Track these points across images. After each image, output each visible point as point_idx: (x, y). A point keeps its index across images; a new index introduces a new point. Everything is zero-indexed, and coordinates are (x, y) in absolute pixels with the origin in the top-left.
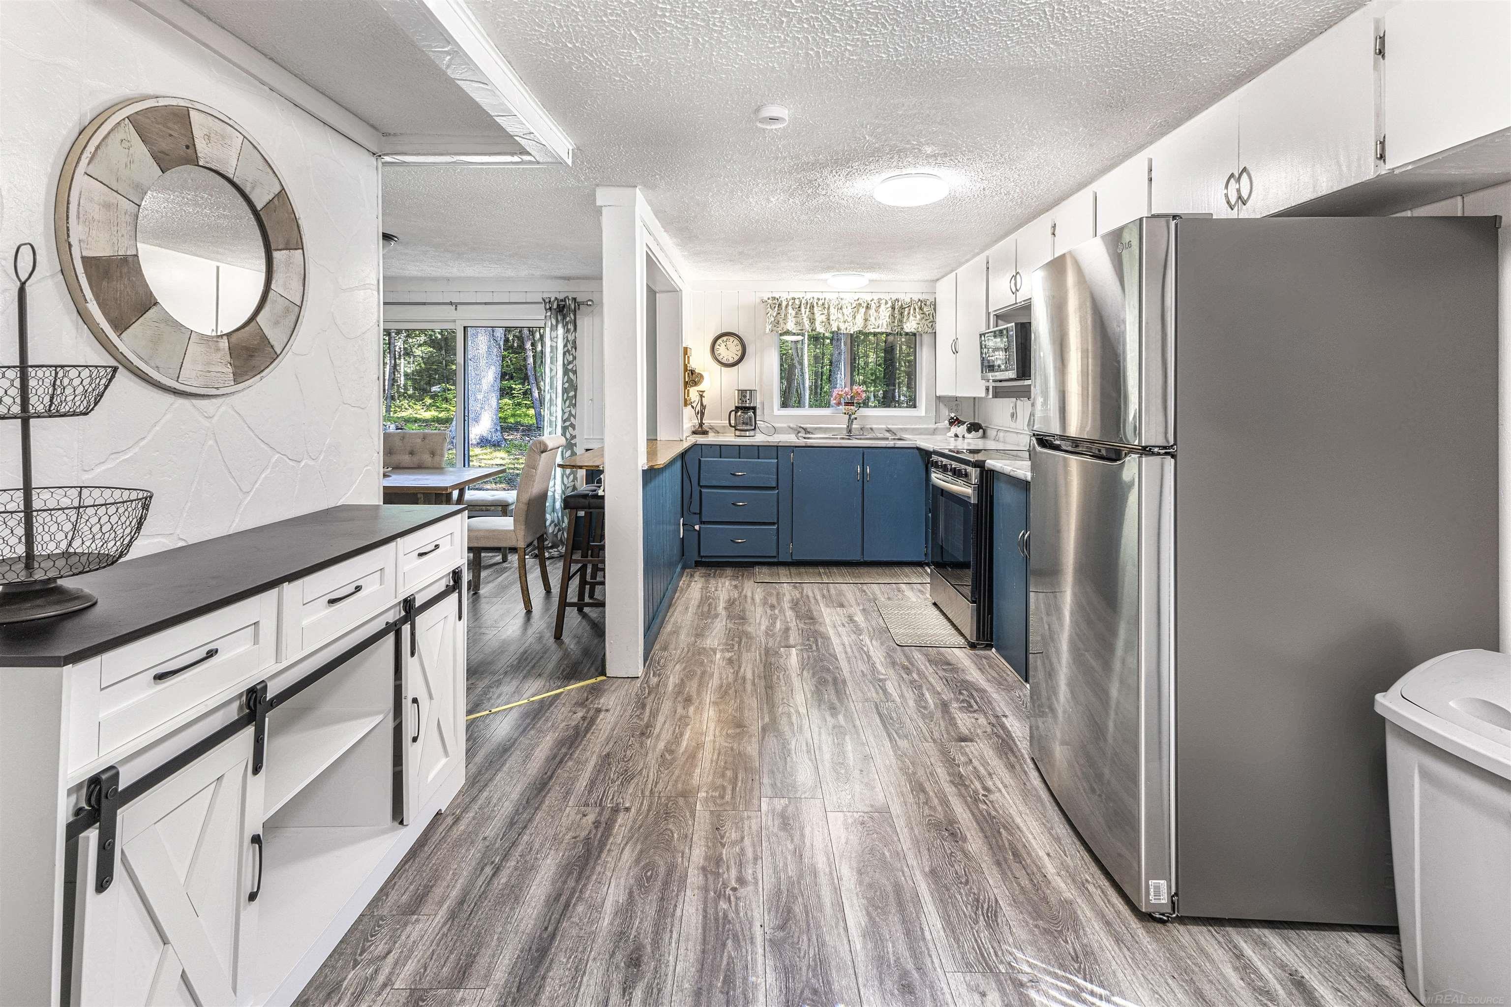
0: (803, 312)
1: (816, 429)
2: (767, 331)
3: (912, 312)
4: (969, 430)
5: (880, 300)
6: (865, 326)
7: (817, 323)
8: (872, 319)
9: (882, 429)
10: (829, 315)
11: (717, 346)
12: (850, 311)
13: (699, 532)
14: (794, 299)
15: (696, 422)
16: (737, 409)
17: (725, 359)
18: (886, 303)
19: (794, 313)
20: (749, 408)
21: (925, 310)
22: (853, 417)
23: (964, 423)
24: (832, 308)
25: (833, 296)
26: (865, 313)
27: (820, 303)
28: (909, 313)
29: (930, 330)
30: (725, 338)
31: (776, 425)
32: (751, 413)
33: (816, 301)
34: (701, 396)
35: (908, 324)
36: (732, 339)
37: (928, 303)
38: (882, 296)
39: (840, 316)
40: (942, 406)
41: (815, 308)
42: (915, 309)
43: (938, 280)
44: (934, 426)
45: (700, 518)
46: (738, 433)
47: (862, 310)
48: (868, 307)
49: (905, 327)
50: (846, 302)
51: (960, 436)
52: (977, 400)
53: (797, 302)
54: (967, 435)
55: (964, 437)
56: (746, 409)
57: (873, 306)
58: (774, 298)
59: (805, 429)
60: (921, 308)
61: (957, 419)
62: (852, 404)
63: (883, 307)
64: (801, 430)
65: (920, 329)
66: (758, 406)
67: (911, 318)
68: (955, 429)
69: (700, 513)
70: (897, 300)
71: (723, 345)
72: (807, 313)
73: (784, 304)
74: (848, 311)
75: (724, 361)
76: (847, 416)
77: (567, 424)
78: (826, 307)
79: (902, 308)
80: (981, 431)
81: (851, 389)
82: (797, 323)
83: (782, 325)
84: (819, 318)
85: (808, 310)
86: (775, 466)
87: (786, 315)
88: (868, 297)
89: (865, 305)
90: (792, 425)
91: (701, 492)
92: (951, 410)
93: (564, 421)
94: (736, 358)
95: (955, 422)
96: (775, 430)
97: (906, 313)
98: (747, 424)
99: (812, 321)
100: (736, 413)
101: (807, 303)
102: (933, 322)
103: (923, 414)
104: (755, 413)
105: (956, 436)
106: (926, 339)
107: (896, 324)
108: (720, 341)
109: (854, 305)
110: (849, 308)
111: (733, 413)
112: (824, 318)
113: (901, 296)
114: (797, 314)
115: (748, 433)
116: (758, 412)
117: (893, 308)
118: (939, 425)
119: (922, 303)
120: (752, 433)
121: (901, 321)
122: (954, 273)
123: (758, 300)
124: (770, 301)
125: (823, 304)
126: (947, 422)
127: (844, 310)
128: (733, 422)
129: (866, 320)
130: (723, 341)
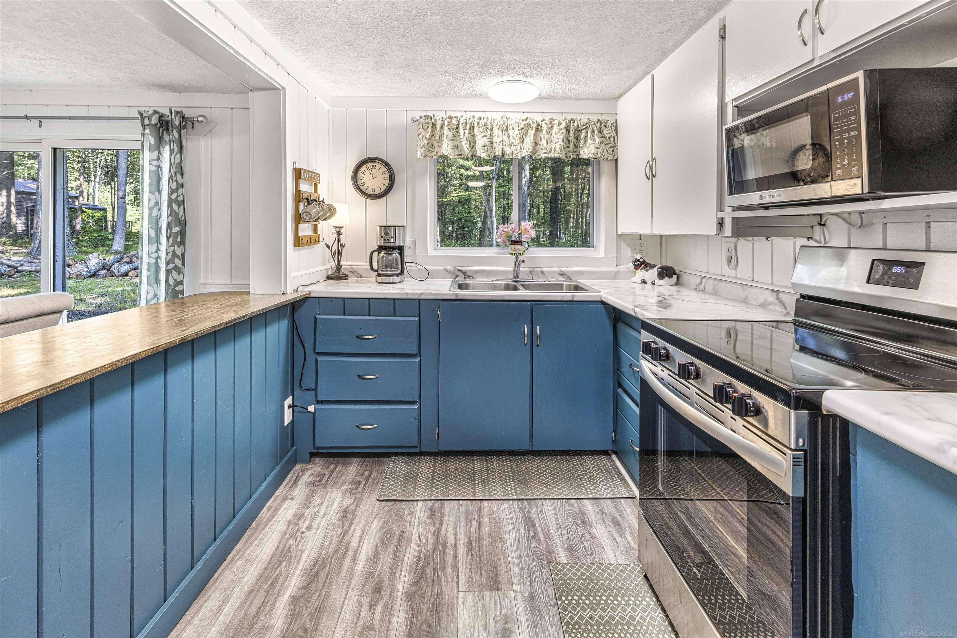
0: (462, 134)
1: (477, 272)
2: (419, 155)
3: (589, 134)
4: (661, 276)
5: (552, 120)
6: (535, 151)
7: (478, 147)
8: (544, 142)
9: (553, 272)
10: (492, 137)
11: (360, 174)
12: (517, 132)
13: (314, 414)
14: (451, 118)
15: (333, 264)
16: (380, 248)
17: (370, 189)
18: (560, 124)
19: (450, 134)
20: (394, 248)
21: (605, 132)
22: (520, 258)
23: (654, 266)
24: (495, 128)
25: (497, 116)
26: (535, 136)
27: (482, 122)
28: (586, 137)
29: (611, 157)
30: (370, 165)
31: (430, 268)
32: (396, 255)
33: (476, 120)
34: (339, 234)
35: (585, 150)
36: (378, 166)
37: (609, 124)
38: (554, 116)
39: (505, 138)
40: (624, 245)
41: (476, 129)
42: (593, 131)
43: (620, 96)
44: (614, 269)
45: (316, 395)
46: (380, 279)
47: (532, 132)
48: (538, 129)
49: (581, 152)
50: (513, 122)
51: (649, 282)
52: (664, 239)
53: (454, 121)
54: (657, 281)
55: (653, 283)
56: (389, 249)
57: (544, 127)
58: (427, 117)
59: (464, 273)
60: (600, 131)
61: (644, 262)
62: (519, 243)
63: (556, 128)
64: (460, 273)
65: (599, 155)
66: (408, 244)
67: (589, 141)
68: (641, 274)
69: (315, 389)
70: (573, 120)
71: (367, 173)
72: (467, 135)
73: (439, 124)
74: (514, 133)
75: (369, 192)
76: (514, 257)
77: (171, 266)
78: (488, 128)
79: (578, 130)
80: (675, 276)
81: (519, 226)
82: (455, 148)
83: (436, 149)
84: (481, 141)
85: (467, 132)
86: (416, 326)
87: (441, 137)
88: (538, 118)
89: (535, 125)
90: (449, 268)
91: (317, 361)
92: (634, 250)
93: (168, 263)
94: (383, 188)
95: (640, 264)
96: (429, 274)
97: (583, 136)
98: (391, 267)
99: (472, 145)
100: (379, 253)
101: (466, 123)
102: (615, 146)
103: (602, 255)
104: (401, 254)
105: (644, 282)
106: (606, 168)
107: (571, 149)
108: (364, 168)
109: (522, 126)
110: (516, 129)
111: (376, 253)
112: (486, 140)
113: (577, 117)
114: (454, 136)
115: (391, 279)
116: (406, 252)
117: (568, 130)
118: (622, 268)
119: (601, 126)
120: (397, 279)
121: (576, 146)
122: (649, 77)
123: (409, 120)
124: (422, 120)
125: (485, 125)
126: (631, 265)
127: (510, 132)
128: (375, 264)
129: (536, 144)
130: (368, 168)
